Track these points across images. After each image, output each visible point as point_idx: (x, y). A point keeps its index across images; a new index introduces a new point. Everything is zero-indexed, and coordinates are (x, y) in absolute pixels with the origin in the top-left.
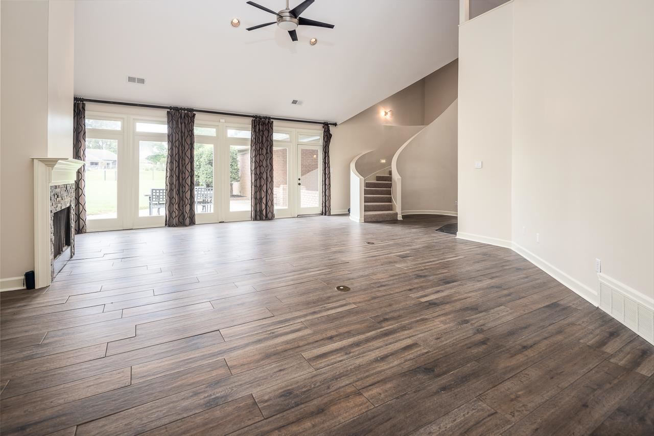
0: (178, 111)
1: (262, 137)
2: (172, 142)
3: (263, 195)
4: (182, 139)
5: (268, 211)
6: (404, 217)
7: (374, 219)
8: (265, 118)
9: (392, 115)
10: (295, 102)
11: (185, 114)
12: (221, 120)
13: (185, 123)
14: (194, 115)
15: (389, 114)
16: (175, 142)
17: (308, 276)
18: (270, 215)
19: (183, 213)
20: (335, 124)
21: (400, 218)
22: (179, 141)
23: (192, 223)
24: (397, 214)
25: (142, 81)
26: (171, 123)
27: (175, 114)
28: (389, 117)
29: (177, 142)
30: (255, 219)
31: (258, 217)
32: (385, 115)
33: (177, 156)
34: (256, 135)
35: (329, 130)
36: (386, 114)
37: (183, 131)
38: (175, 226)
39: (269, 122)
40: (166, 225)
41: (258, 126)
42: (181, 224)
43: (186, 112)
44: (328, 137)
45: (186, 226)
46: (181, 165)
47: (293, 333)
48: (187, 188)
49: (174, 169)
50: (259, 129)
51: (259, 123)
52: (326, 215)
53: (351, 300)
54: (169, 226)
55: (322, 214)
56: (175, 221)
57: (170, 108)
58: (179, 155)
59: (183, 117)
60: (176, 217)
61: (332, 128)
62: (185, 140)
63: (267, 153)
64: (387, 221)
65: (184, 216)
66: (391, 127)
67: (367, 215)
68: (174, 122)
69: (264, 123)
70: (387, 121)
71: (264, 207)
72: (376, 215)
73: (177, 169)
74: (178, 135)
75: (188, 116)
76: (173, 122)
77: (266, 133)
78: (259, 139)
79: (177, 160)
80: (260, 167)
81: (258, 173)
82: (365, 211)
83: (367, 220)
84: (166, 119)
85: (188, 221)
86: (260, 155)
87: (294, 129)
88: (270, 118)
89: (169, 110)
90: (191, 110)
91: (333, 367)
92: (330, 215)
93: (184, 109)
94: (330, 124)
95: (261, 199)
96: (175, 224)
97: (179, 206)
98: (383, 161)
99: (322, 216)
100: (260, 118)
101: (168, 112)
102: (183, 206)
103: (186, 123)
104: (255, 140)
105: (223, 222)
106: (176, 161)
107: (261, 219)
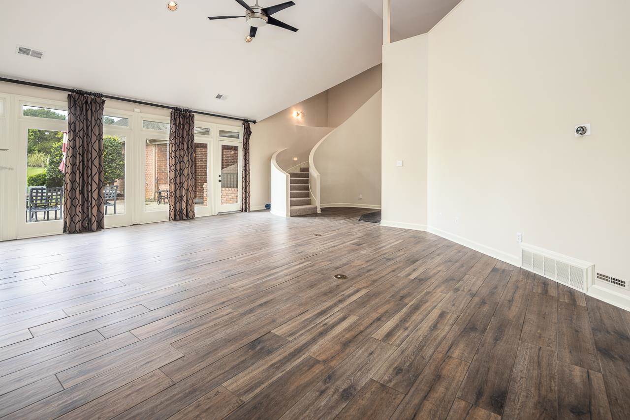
0: (83, 95)
1: (183, 131)
2: (74, 131)
3: (184, 192)
4: (87, 128)
5: (189, 210)
6: (322, 210)
7: (298, 214)
8: (186, 110)
9: (303, 116)
10: (219, 97)
11: (92, 99)
12: (136, 110)
13: (91, 110)
14: (104, 101)
15: (300, 115)
16: (79, 131)
17: (296, 269)
18: (190, 215)
19: (88, 216)
20: (255, 122)
21: (319, 211)
22: (84, 131)
23: (100, 227)
24: (316, 208)
25: (38, 55)
26: (73, 109)
27: (78, 98)
28: (300, 118)
29: (81, 132)
30: (175, 219)
31: (178, 217)
32: (297, 116)
33: (81, 148)
34: (176, 129)
35: (250, 128)
36: (298, 114)
37: (90, 119)
38: (78, 233)
39: (189, 115)
40: (65, 231)
41: (178, 119)
42: (87, 228)
43: (93, 97)
44: (248, 133)
45: (93, 231)
46: (85, 159)
47: (343, 321)
48: (95, 186)
49: (78, 164)
50: (180, 123)
51: (180, 116)
52: (246, 211)
53: (358, 286)
54: (70, 233)
55: (242, 211)
56: (78, 226)
57: (72, 91)
58: (83, 147)
59: (89, 102)
60: (79, 221)
61: (251, 125)
62: (92, 130)
63: (188, 147)
64: (309, 214)
65: (90, 220)
66: (302, 127)
67: (293, 210)
68: (78, 108)
69: (184, 116)
70: (298, 122)
71: (184, 205)
72: (300, 209)
73: (81, 163)
74: (83, 124)
75: (96, 102)
76: (76, 107)
77: (186, 127)
78: (180, 134)
79: (81, 153)
80: (180, 163)
81: (178, 169)
82: (291, 206)
83: (293, 215)
84: (66, 104)
85: (95, 226)
86: (180, 150)
87: (215, 124)
88: (190, 111)
89: (70, 93)
90: (100, 95)
91: (407, 342)
92: (249, 212)
93: (91, 94)
94: (250, 121)
95: (181, 197)
96: (78, 229)
97: (83, 209)
98: (295, 159)
99: (242, 213)
100: (180, 110)
101: (69, 94)
102: (88, 208)
103: (94, 110)
104: (175, 133)
105: (137, 224)
106: (79, 154)
107: (181, 219)
